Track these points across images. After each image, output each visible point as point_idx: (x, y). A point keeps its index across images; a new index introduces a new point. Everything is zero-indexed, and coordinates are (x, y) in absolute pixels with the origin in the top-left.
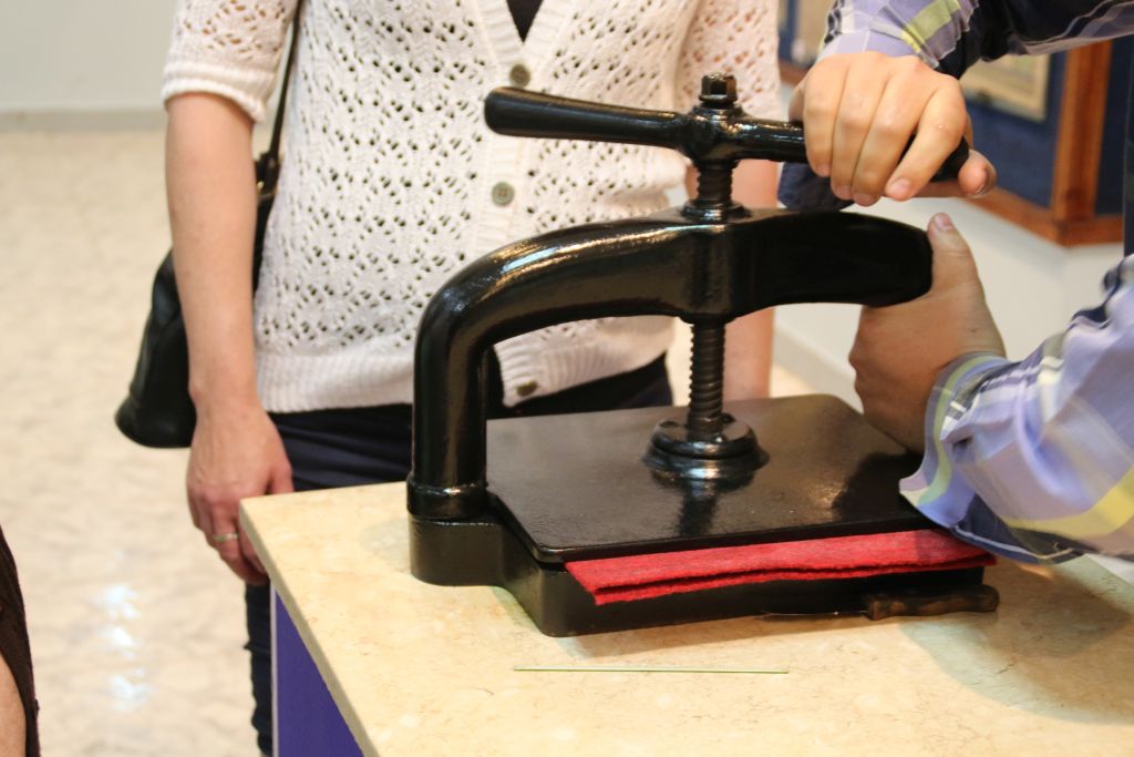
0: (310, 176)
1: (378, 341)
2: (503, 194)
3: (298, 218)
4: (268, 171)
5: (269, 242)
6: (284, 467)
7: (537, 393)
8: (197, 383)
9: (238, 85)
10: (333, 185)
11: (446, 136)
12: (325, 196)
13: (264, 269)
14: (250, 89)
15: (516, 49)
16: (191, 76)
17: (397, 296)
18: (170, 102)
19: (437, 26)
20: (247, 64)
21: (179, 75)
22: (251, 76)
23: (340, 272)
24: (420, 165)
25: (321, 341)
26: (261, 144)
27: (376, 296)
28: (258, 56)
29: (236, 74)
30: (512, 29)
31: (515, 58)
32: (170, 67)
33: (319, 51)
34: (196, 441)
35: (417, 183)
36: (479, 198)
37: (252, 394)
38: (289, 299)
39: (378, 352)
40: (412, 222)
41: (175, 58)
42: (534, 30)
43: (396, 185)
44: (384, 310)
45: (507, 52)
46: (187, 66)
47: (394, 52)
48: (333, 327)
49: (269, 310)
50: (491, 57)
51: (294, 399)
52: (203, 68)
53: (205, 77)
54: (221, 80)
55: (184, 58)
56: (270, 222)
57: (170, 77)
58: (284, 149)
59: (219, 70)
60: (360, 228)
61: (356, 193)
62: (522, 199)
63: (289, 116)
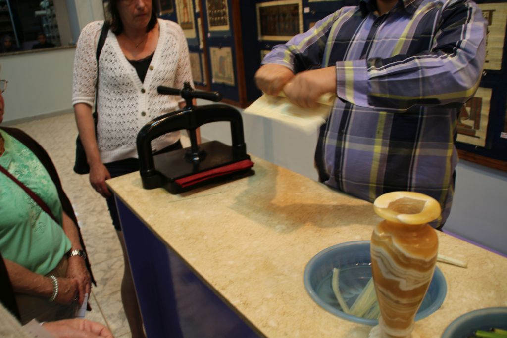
0: (104, 116)
1: (123, 147)
2: (144, 114)
3: (103, 124)
4: (95, 116)
5: (98, 130)
6: (109, 174)
7: (157, 151)
8: (89, 160)
9: (88, 100)
10: (109, 117)
11: (131, 104)
12: (108, 119)
13: (98, 136)
14: (90, 100)
15: (141, 86)
16: (78, 100)
17: (126, 137)
18: (75, 106)
19: (125, 83)
20: (88, 96)
21: (75, 100)
22: (90, 98)
23: (114, 134)
24: (126, 111)
25: (112, 148)
26: (93, 111)
27: (121, 137)
28: (91, 94)
29: (87, 98)
30: (140, 82)
31: (141, 87)
32: (74, 99)
33: (102, 91)
34: (91, 171)
35: (126, 114)
36: (139, 115)
37: (100, 161)
38: (104, 141)
39: (123, 149)
40: (126, 122)
41: (74, 97)
42: (145, 82)
43: (122, 115)
44: (124, 140)
45: (140, 86)
46: (77, 98)
47: (117, 89)
48: (114, 145)
49: (100, 144)
50: (137, 87)
51: (108, 160)
52: (80, 98)
53: (81, 100)
54: (84, 100)
55: (76, 97)
56: (98, 126)
57: (74, 101)
58: (98, 111)
59: (83, 98)
60: (116, 125)
61: (114, 118)
62: (147, 114)
63: (98, 105)
